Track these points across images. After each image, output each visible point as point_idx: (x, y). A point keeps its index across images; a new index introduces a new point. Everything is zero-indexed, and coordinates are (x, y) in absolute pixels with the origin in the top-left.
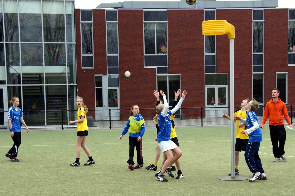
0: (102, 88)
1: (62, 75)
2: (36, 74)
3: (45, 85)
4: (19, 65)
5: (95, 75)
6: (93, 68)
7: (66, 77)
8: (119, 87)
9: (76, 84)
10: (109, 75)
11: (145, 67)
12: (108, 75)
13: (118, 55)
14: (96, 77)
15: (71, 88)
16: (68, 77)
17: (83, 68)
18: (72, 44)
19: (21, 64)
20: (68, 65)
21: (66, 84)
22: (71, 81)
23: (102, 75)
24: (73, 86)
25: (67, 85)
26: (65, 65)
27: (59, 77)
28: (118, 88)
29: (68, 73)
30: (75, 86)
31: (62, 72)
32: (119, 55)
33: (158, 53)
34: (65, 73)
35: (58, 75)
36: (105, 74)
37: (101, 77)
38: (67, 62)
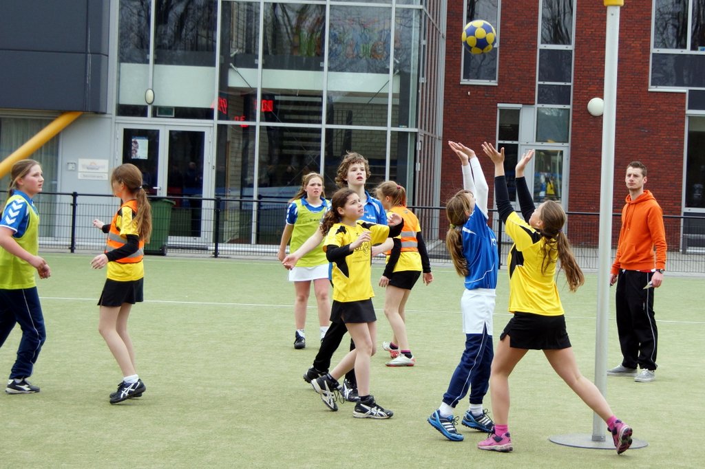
0: (517, 145)
1: (375, 101)
2: (303, 94)
3: (324, 126)
4: (256, 66)
5: (499, 105)
6: (494, 83)
7: (387, 105)
8: (568, 144)
9: (417, 127)
10: (540, 106)
11: (652, 89)
12: (537, 105)
13: (571, 47)
14: (502, 111)
15: (400, 138)
16: (393, 106)
17: (464, 82)
18: (409, 10)
19: (260, 61)
20: (394, 71)
21: (386, 126)
22: (401, 119)
23: (520, 106)
24: (406, 133)
25: (389, 129)
26: (387, 71)
27: (368, 104)
28: (565, 148)
29: (394, 96)
30: (411, 132)
31: (375, 90)
32: (575, 49)
33: (694, 48)
34: (386, 95)
35: (365, 100)
36: (529, 102)
37: (516, 113)
38: (395, 62)
